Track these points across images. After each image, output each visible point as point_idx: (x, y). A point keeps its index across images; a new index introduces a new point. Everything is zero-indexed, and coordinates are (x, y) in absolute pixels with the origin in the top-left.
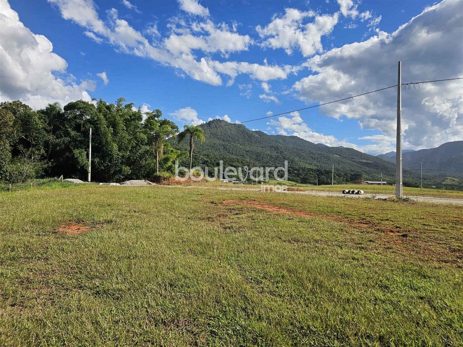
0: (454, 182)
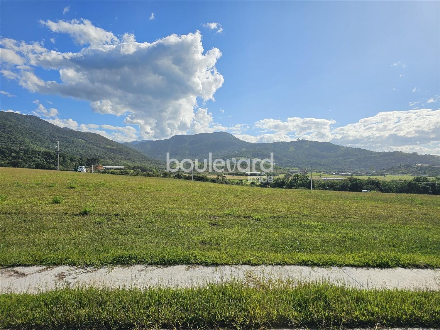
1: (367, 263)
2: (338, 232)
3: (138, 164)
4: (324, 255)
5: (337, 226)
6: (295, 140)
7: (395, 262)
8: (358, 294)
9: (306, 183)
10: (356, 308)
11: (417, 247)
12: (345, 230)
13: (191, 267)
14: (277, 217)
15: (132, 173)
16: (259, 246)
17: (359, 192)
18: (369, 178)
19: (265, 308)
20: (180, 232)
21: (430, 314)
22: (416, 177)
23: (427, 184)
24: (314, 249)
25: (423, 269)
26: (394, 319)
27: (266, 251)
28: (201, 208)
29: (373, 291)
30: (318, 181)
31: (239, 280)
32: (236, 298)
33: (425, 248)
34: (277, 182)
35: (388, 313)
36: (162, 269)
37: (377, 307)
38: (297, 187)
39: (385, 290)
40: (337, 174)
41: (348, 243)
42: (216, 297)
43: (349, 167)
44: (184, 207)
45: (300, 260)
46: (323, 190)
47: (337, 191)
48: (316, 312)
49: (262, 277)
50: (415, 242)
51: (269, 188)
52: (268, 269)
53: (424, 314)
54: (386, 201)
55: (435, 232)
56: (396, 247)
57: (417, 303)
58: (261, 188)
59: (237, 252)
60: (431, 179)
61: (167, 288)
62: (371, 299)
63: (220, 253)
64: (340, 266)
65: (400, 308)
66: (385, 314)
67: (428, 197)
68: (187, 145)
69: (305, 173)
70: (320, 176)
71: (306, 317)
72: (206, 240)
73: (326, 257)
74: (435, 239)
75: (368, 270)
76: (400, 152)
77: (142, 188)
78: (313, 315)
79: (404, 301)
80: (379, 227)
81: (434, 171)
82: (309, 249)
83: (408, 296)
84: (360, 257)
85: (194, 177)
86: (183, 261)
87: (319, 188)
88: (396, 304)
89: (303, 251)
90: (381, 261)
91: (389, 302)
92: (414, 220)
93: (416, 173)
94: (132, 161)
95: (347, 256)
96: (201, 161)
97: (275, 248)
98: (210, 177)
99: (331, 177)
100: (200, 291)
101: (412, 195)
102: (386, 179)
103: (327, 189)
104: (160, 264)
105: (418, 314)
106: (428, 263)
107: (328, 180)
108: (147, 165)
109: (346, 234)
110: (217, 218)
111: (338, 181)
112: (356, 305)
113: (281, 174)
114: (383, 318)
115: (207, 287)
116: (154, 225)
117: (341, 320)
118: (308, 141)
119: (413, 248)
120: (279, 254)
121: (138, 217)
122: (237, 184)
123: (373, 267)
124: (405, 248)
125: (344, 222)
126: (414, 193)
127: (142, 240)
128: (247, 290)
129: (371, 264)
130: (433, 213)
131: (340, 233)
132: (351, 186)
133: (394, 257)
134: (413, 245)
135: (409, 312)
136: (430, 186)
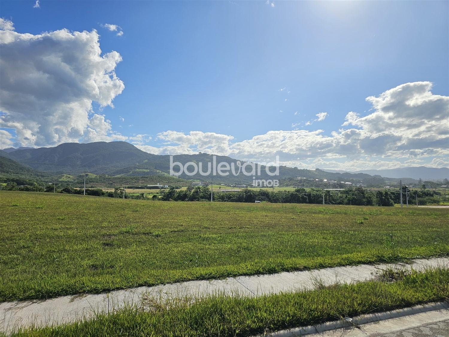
0: (69, 179)
1: (258, 271)
2: (234, 242)
3: (13, 176)
4: (221, 267)
5: (233, 236)
6: (198, 153)
7: (281, 267)
8: (249, 303)
9: (207, 195)
10: (247, 317)
11: (297, 251)
12: (240, 240)
13: (77, 297)
14: (178, 231)
15: (3, 188)
16: (158, 264)
17: (253, 202)
18: (260, 189)
19: (161, 332)
20: (65, 257)
21: (308, 313)
22: (297, 188)
23: (305, 195)
24: (212, 261)
25: (302, 271)
26: (279, 322)
27: (165, 268)
28: (93, 227)
29: (263, 297)
30: (218, 193)
31: (133, 305)
32: (129, 326)
33: (304, 252)
34: (179, 195)
35: (275, 317)
36: (39, 304)
37: (266, 312)
38: (198, 199)
39: (272, 294)
40: (235, 187)
41: (242, 252)
42: (106, 328)
43: (244, 180)
44: (72, 226)
45: (198, 275)
46: (222, 201)
47: (234, 203)
48: (212, 327)
49: (159, 298)
50: (296, 247)
51: (171, 202)
52: (166, 288)
53: (303, 313)
54: (273, 210)
55: (311, 237)
56: (281, 253)
57: (297, 304)
58: (163, 201)
59: (133, 273)
60: (308, 190)
61: (44, 327)
62: (261, 305)
63: (114, 277)
64: (235, 276)
65: (284, 311)
66: (273, 318)
67: (306, 206)
68: (79, 154)
69: (206, 186)
70: (220, 188)
71: (202, 334)
72: (97, 263)
73: (222, 269)
74: (311, 243)
75: (259, 277)
76: (285, 166)
77: (16, 206)
78: (209, 331)
79: (287, 304)
80: (269, 235)
81: (310, 183)
82: (208, 262)
83: (291, 298)
84: (252, 265)
85: (86, 191)
86: (66, 291)
87: (219, 199)
88: (281, 307)
89: (202, 265)
90: (270, 268)
91: (275, 307)
92: (296, 226)
93: (296, 185)
94: (4, 172)
95: (241, 265)
96: (95, 173)
97: (175, 264)
98: (107, 191)
99: (229, 189)
100: (86, 325)
101: (294, 204)
102: (274, 190)
103: (225, 201)
104: (36, 299)
105: (298, 313)
106: (306, 265)
107: (227, 192)
108: (25, 177)
109: (241, 244)
110: (113, 237)
111: (235, 193)
112: (248, 313)
113: (184, 186)
114: (271, 323)
115: (95, 319)
116: (31, 251)
117: (235, 330)
118: (209, 154)
119: (294, 253)
120: (178, 271)
121: (8, 242)
122: (138, 198)
123: (263, 274)
124: (289, 253)
125: (239, 232)
126: (295, 203)
127: (11, 270)
128: (141, 315)
129: (261, 270)
130: (310, 219)
131: (235, 243)
132: (246, 197)
133: (280, 262)
134: (295, 250)
135: (291, 313)
136: (307, 196)
